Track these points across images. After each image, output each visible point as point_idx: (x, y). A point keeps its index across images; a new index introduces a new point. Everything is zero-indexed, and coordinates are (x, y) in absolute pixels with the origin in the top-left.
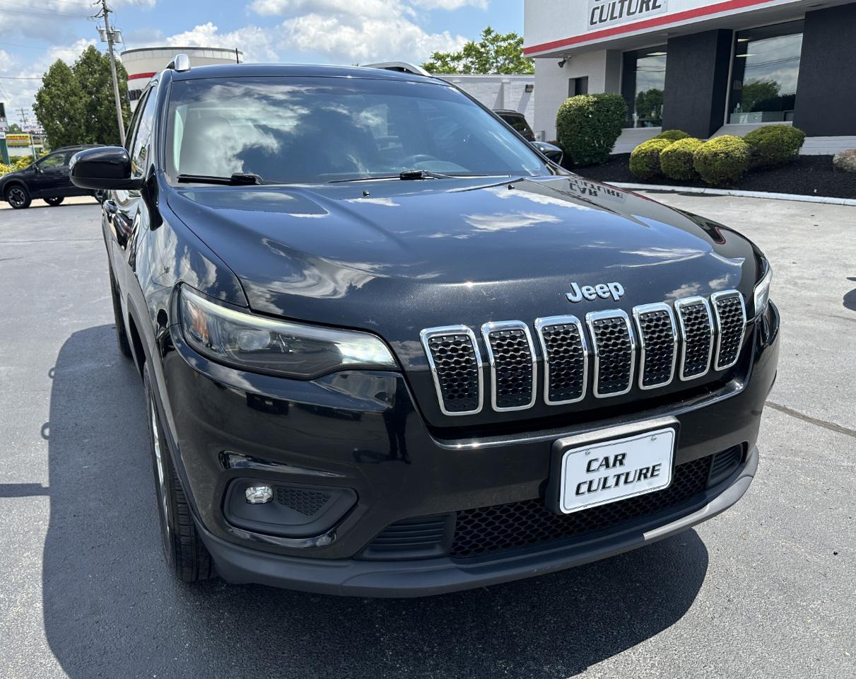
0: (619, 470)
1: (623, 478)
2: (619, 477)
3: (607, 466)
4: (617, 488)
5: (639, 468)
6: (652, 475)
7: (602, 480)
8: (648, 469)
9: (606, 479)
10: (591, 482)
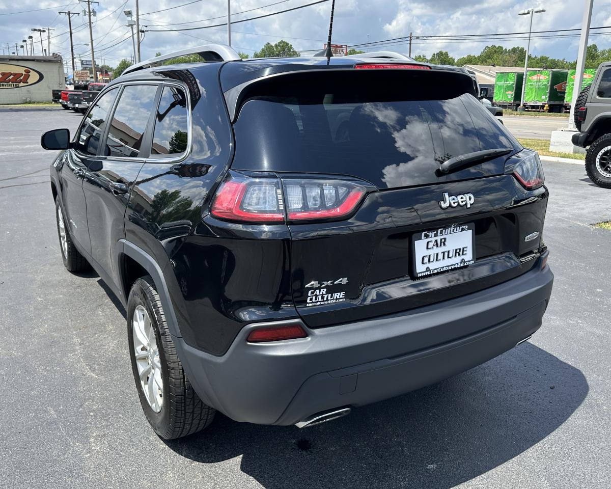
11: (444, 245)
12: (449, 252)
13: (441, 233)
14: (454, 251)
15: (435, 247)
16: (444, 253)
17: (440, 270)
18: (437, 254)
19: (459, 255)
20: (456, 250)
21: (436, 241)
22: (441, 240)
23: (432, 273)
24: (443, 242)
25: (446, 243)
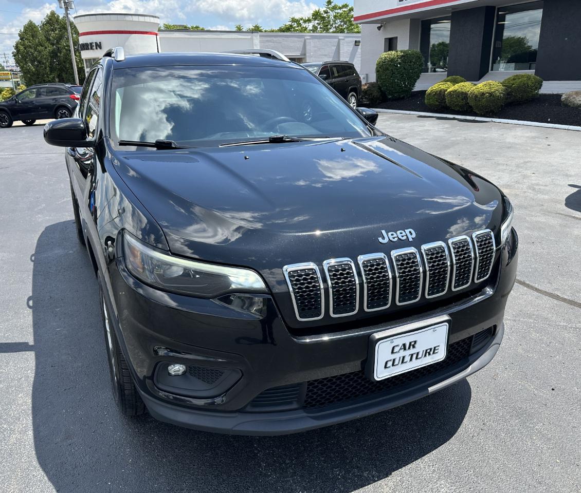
0: (412, 351)
1: (415, 356)
2: (412, 355)
3: (405, 349)
4: (411, 362)
5: (425, 349)
6: (434, 353)
7: (402, 358)
8: (431, 349)
9: (404, 357)
10: (394, 360)
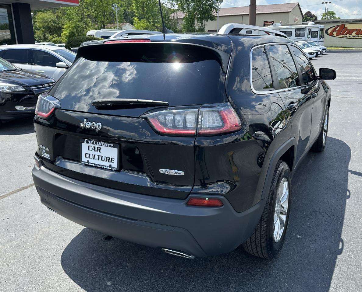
11: (100, 151)
12: (102, 157)
13: (96, 143)
14: (106, 158)
15: (93, 150)
16: (99, 156)
17: (94, 165)
18: (94, 155)
19: (109, 161)
20: (107, 157)
21: (94, 147)
22: (98, 148)
23: (89, 164)
24: (99, 150)
25: (101, 151)
